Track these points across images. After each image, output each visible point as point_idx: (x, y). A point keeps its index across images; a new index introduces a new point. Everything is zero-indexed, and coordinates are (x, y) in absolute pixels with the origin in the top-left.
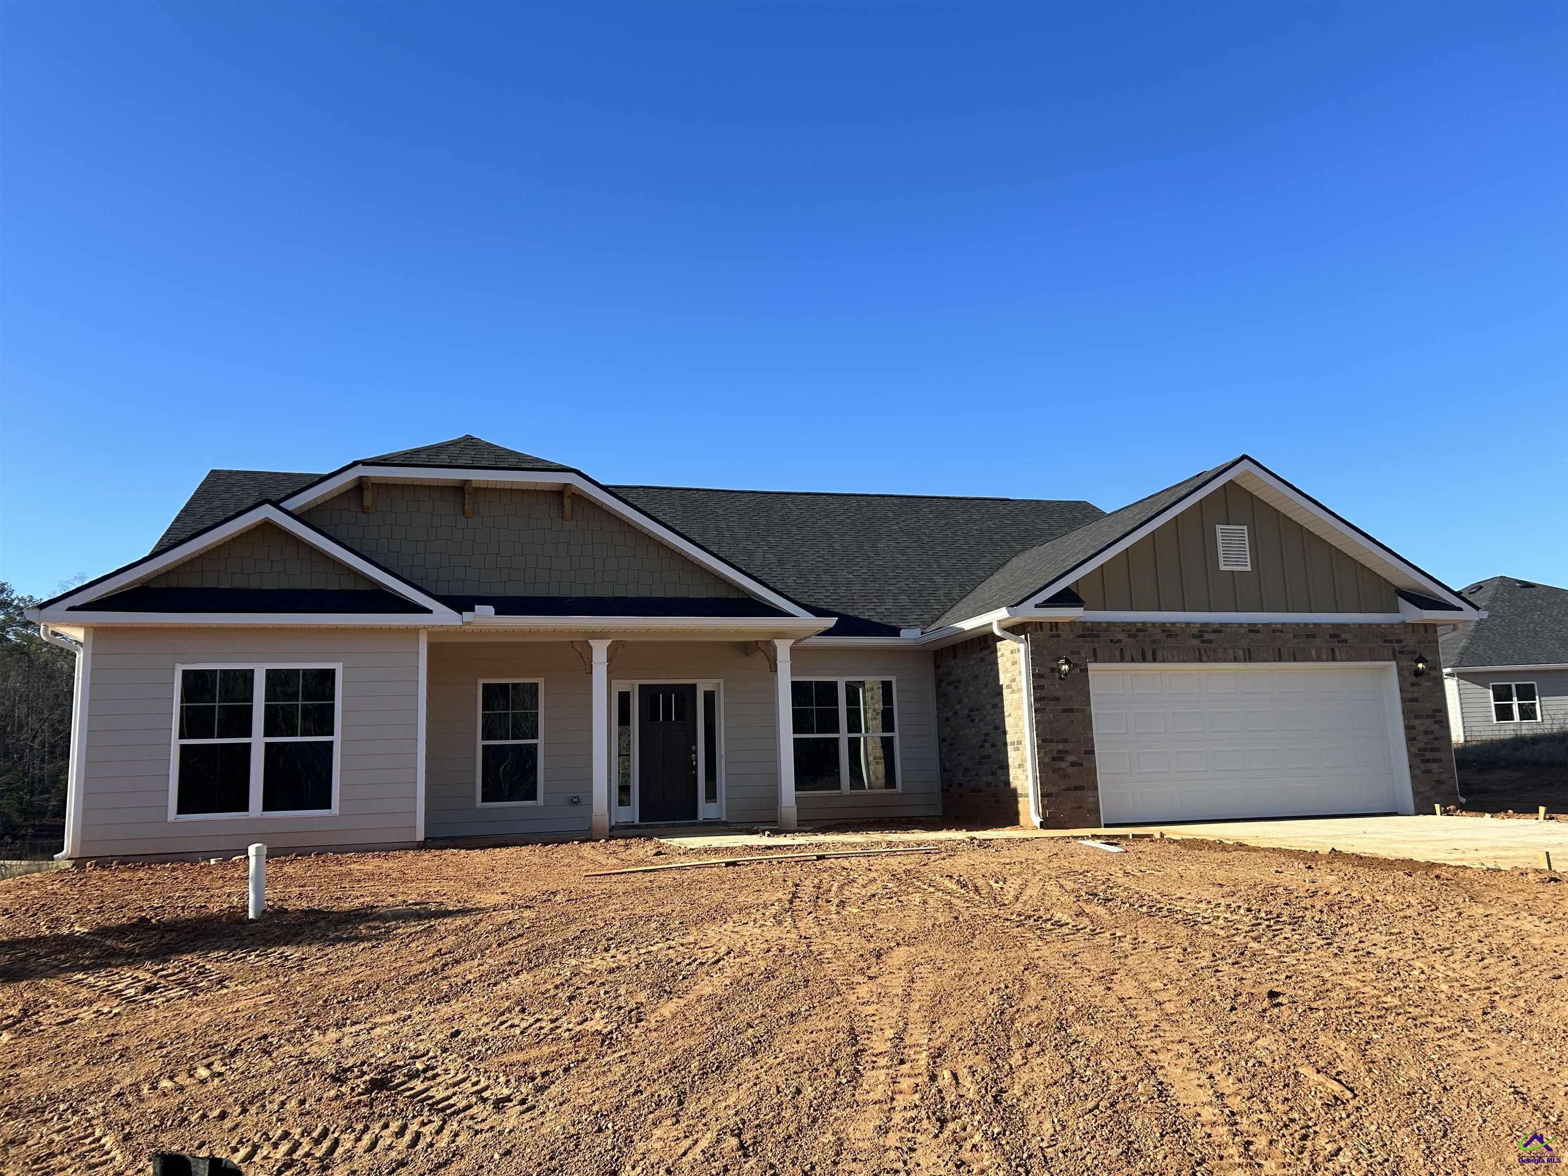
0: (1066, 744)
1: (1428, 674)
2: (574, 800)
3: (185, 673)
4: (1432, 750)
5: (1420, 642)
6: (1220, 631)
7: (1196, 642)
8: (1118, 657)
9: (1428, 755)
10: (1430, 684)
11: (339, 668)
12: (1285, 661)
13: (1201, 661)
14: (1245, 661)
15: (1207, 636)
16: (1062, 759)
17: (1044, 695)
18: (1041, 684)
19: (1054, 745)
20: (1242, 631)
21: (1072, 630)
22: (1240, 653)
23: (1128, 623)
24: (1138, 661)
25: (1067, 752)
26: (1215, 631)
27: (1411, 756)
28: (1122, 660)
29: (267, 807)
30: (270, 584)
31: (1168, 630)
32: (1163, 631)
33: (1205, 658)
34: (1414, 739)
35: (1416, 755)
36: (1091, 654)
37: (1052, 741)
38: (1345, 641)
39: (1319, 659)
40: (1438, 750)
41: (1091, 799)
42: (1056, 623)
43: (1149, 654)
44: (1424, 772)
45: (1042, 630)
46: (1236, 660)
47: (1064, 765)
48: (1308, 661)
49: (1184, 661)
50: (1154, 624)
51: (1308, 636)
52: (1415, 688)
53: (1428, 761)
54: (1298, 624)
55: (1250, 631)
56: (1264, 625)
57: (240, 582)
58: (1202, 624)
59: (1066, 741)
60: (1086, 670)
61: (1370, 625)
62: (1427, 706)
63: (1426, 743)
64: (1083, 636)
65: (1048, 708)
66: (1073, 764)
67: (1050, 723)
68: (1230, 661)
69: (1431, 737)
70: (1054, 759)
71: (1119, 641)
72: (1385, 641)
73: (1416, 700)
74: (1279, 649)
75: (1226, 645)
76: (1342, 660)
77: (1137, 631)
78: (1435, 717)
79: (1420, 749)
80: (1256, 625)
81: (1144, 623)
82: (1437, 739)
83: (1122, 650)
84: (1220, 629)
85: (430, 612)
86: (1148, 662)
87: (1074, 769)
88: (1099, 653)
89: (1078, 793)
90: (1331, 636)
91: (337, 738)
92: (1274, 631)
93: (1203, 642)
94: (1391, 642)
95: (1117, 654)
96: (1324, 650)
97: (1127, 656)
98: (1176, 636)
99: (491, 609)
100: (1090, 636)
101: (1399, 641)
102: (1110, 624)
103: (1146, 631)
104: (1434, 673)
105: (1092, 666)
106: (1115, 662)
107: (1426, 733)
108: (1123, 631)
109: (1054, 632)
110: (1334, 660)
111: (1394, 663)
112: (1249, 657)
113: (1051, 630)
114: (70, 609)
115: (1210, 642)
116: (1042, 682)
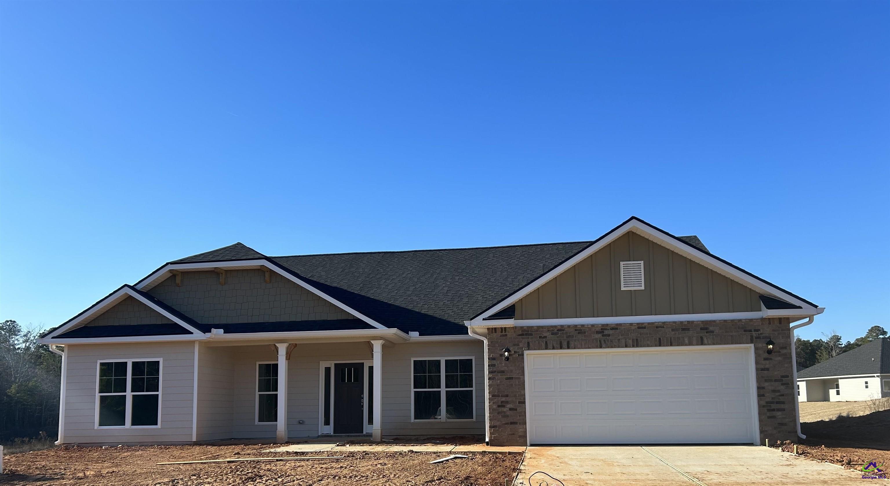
0: (507, 398)
1: (780, 352)
2: (301, 422)
3: (102, 364)
4: (777, 403)
5: (773, 330)
6: (617, 329)
7: (600, 335)
8: (544, 346)
9: (774, 406)
10: (780, 358)
11: (161, 360)
12: (664, 346)
13: (601, 347)
14: (633, 346)
15: (606, 332)
16: (504, 406)
17: (495, 369)
18: (493, 363)
19: (500, 398)
20: (633, 328)
21: (515, 332)
22: (630, 342)
23: (552, 326)
24: (557, 349)
25: (507, 402)
26: (612, 329)
27: (760, 407)
28: (546, 348)
29: (133, 424)
30: (134, 323)
31: (580, 330)
32: (576, 330)
33: (604, 346)
34: (763, 395)
35: (764, 406)
36: (526, 345)
37: (498, 396)
38: (713, 332)
39: (690, 344)
40: (783, 403)
41: (521, 430)
42: (505, 328)
43: (565, 344)
44: (769, 417)
45: (496, 332)
46: (626, 346)
47: (505, 410)
48: (682, 345)
49: (589, 348)
50: (569, 326)
51: (683, 329)
52: (767, 362)
53: (773, 410)
54: (675, 322)
55: (639, 328)
56: (649, 323)
57: (122, 323)
58: (603, 325)
59: (507, 396)
60: (523, 355)
61: (732, 321)
62: (776, 373)
63: (772, 398)
64: (522, 335)
65: (496, 377)
66: (511, 409)
67: (497, 386)
68: (622, 347)
69: (778, 394)
70: (499, 406)
71: (545, 337)
72: (745, 331)
73: (768, 369)
74: (660, 339)
75: (620, 337)
76: (709, 344)
77: (557, 330)
78: (782, 380)
79: (767, 403)
80: (643, 323)
81: (562, 326)
82: (783, 395)
83: (546, 342)
84: (616, 327)
85: (192, 333)
86: (564, 349)
87: (511, 412)
88: (531, 344)
89: (512, 426)
90: (701, 329)
91: (160, 393)
92: (657, 327)
93: (603, 336)
94: (750, 331)
95: (543, 345)
96: (694, 338)
97: (550, 346)
98: (585, 332)
99: (222, 331)
100: (526, 334)
101: (756, 330)
102: (539, 327)
103: (563, 330)
104: (784, 351)
105: (526, 353)
106: (542, 349)
107: (774, 391)
108: (548, 331)
109: (504, 333)
110: (702, 344)
111: (752, 345)
112: (636, 344)
113: (502, 332)
114: (53, 338)
115: (609, 335)
116: (494, 362)
